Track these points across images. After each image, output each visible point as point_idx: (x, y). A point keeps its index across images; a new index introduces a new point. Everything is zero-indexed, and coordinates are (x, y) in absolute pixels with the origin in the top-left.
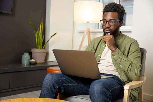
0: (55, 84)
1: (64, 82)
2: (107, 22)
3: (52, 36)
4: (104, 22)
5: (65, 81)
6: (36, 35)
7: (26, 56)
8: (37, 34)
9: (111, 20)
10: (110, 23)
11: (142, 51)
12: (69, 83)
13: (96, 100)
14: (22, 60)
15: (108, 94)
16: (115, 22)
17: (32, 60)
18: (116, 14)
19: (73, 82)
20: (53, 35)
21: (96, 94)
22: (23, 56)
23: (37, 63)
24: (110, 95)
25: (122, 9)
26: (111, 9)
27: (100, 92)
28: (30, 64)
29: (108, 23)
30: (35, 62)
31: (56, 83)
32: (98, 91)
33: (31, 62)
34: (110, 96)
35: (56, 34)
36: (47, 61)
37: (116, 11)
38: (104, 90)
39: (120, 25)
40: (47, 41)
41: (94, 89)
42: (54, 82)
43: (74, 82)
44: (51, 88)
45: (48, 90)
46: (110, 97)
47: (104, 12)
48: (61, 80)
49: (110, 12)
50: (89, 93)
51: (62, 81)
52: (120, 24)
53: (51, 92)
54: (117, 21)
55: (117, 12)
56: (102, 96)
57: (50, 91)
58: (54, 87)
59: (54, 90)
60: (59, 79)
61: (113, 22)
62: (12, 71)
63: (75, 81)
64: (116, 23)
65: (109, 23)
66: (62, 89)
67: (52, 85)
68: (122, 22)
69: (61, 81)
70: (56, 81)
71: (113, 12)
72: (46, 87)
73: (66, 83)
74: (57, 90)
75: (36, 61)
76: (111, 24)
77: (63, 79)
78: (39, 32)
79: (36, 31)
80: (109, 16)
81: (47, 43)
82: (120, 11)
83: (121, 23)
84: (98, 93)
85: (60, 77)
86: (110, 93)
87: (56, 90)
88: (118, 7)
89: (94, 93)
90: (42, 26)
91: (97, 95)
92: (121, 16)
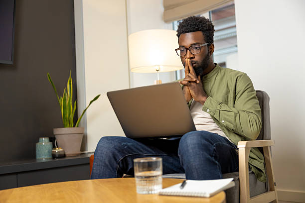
0: (116, 152)
1: (132, 150)
2: (187, 49)
3: (91, 102)
4: (182, 51)
5: (133, 148)
6: (60, 102)
7: (44, 144)
8: (63, 99)
9: (192, 45)
10: (192, 51)
11: (261, 95)
12: (141, 151)
13: (192, 160)
14: (37, 152)
15: (210, 149)
16: (200, 48)
17: (57, 150)
18: (200, 34)
19: (148, 151)
20: (92, 99)
21: (191, 151)
22: (38, 144)
23: (67, 156)
24: (214, 149)
25: (208, 23)
26: (189, 27)
27: (197, 145)
28: (54, 156)
29: (188, 51)
30: (63, 153)
31: (119, 151)
32: (194, 145)
33: (54, 153)
34: (215, 152)
35: (100, 97)
36: (86, 152)
37: (199, 28)
38: (204, 142)
39: (210, 52)
40: (82, 114)
41: (186, 143)
42: (114, 150)
43: (149, 149)
44: (110, 162)
45: (106, 166)
46: (215, 154)
47: (178, 36)
48: (126, 145)
49: (188, 32)
50: (178, 155)
51: (129, 147)
52: (210, 50)
53: (112, 169)
54: (202, 45)
55: (200, 30)
56: (202, 153)
57: (109, 166)
58: (115, 159)
59: (116, 165)
60: (122, 144)
61: (196, 48)
62: (21, 171)
63: (151, 149)
64: (203, 48)
65: (190, 51)
66: (129, 162)
67: (111, 155)
68: (213, 45)
69: (126, 147)
70: (117, 148)
71: (194, 31)
72: (101, 161)
73: (135, 152)
74: (121, 165)
75: (64, 151)
76: (195, 52)
77: (129, 144)
78: (66, 94)
79: (61, 95)
80: (189, 39)
81: (83, 117)
82: (205, 29)
83: (211, 48)
84: (195, 148)
85: (125, 142)
86: (215, 148)
87: (119, 164)
88: (200, 22)
89: (188, 150)
90: (70, 84)
91: (193, 151)
92: (208, 36)
